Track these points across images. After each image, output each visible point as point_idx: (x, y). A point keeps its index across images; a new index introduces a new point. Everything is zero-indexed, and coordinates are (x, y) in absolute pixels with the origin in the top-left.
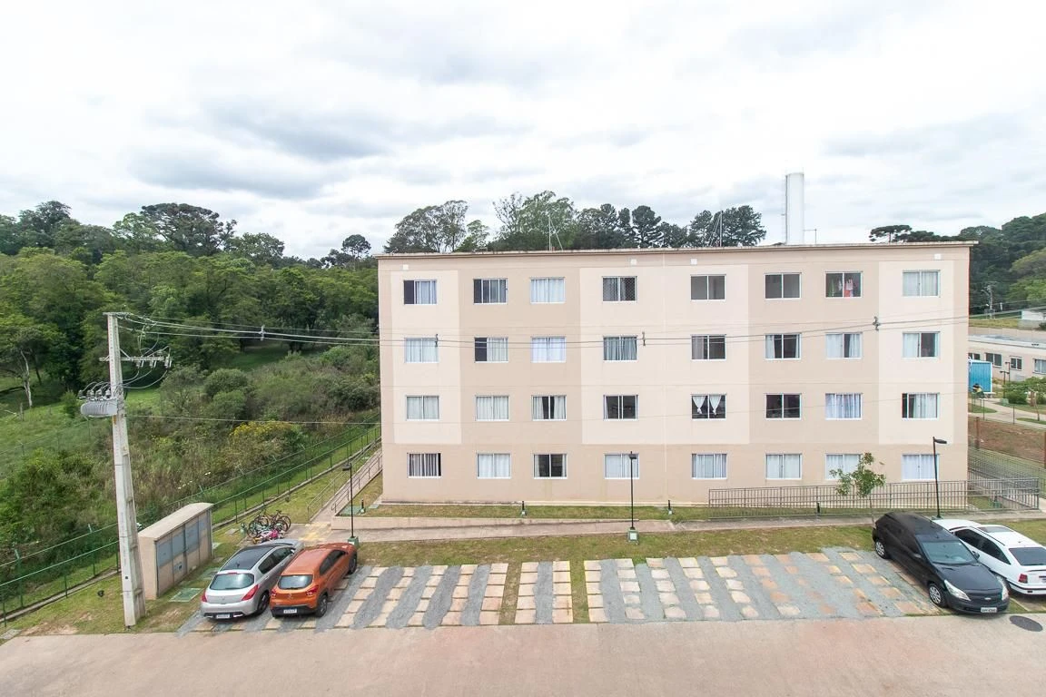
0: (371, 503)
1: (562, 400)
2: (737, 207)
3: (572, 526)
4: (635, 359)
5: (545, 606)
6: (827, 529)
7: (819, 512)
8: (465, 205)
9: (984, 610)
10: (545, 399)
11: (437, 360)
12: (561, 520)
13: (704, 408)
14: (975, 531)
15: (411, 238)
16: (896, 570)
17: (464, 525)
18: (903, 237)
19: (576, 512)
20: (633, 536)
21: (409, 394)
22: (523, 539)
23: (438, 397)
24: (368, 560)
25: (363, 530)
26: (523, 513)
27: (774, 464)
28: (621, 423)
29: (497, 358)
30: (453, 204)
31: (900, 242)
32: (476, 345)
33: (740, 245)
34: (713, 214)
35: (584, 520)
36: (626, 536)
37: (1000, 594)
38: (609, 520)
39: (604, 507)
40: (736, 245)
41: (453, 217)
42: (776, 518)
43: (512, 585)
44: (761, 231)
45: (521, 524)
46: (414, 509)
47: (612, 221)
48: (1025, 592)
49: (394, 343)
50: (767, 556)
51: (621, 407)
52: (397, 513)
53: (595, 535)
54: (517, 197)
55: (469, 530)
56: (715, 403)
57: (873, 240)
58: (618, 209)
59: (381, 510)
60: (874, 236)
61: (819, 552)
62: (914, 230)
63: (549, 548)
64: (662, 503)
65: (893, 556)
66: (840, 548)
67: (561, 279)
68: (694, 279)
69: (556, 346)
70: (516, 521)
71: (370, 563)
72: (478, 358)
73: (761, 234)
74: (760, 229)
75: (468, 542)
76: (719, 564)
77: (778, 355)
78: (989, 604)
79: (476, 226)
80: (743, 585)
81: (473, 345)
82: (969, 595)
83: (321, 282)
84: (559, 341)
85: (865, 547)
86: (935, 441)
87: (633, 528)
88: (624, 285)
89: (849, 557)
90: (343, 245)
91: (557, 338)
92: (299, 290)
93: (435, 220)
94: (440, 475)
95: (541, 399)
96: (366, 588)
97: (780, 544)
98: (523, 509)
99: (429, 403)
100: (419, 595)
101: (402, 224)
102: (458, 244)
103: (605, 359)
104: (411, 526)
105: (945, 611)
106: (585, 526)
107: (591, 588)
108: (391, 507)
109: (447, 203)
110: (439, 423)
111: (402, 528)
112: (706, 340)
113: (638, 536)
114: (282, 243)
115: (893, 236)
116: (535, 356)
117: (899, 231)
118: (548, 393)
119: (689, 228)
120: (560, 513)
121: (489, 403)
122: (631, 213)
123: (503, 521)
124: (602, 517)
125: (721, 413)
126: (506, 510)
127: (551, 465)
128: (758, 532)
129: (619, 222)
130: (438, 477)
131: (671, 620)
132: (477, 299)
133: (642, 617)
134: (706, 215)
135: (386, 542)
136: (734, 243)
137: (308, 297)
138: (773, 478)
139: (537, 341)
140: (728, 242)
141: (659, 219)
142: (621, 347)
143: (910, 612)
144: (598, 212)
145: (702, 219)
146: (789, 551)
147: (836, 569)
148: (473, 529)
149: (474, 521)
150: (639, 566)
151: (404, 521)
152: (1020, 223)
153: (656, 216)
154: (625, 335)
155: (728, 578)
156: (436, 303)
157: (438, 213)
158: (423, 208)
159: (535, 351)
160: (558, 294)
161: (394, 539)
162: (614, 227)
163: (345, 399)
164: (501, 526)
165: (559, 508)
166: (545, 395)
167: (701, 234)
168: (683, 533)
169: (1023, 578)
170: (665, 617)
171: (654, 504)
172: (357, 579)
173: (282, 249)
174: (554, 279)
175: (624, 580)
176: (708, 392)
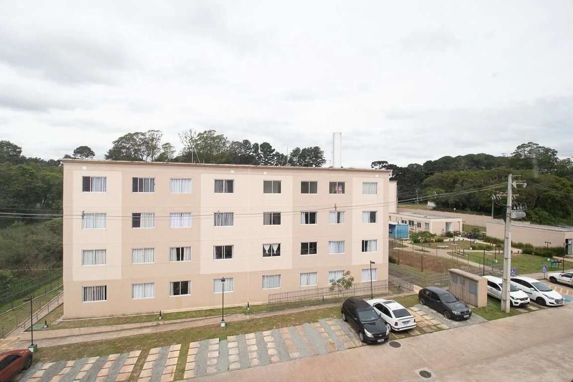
0: (54, 321)
1: (188, 249)
2: (313, 147)
3: (190, 323)
4: (233, 225)
5: (158, 373)
6: (324, 310)
7: (324, 301)
8: (161, 133)
9: (379, 341)
10: (178, 249)
11: (105, 227)
12: (183, 320)
13: (269, 250)
14: (382, 304)
15: (124, 151)
16: (349, 326)
17: (119, 329)
18: (385, 167)
19: (194, 314)
20: (223, 325)
21: (84, 249)
22: (156, 334)
23: (106, 250)
24: (43, 359)
25: (44, 339)
26: (160, 318)
27: (304, 278)
28: (224, 261)
29: (147, 225)
30: (153, 132)
31: (383, 169)
32: (133, 218)
33: (314, 166)
34: (301, 150)
35: (198, 319)
36: (220, 325)
37: (386, 332)
38: (213, 317)
39: (211, 310)
40: (312, 166)
41: (152, 140)
42: (303, 306)
43: (140, 364)
44: (324, 160)
45: (158, 325)
46: (85, 322)
47: (249, 149)
48: (397, 330)
49: (75, 217)
50: (293, 328)
51: (224, 252)
52: (72, 326)
53: (201, 327)
54: (193, 132)
55: (123, 332)
56: (275, 248)
57: (373, 167)
58: (252, 143)
59: (60, 325)
60: (373, 165)
61: (317, 322)
62: (389, 164)
63: (171, 337)
64: (245, 304)
65: (349, 320)
66: (327, 319)
67: (189, 179)
68: (265, 182)
69: (186, 218)
70: (155, 323)
71: (42, 361)
72: (134, 226)
73: (324, 161)
74: (323, 158)
75: (119, 339)
76: (266, 335)
77: (307, 222)
78: (380, 338)
79: (167, 146)
80: (275, 345)
81: (131, 219)
82: (373, 335)
83: (48, 175)
84: (188, 215)
85: (338, 317)
86: (371, 262)
87: (223, 320)
88: (227, 183)
89: (330, 323)
90: (74, 152)
91: (186, 213)
92: (30, 180)
93: (140, 141)
94: (106, 299)
95: (175, 249)
96: (35, 378)
97: (300, 319)
98: (160, 315)
99: (99, 254)
100: (73, 378)
101: (118, 141)
102: (156, 156)
103: (215, 225)
104: (82, 333)
105: (364, 344)
106: (197, 322)
107: (189, 359)
108: (69, 322)
109: (149, 131)
110: (106, 266)
111: (74, 336)
112: (271, 214)
113: (226, 325)
114: (20, 148)
115: (381, 166)
116: (172, 224)
117: (383, 164)
118: (180, 246)
119: (289, 156)
120: (184, 315)
121: (142, 253)
122: (259, 146)
123: (146, 324)
124: (210, 315)
125: (278, 253)
126: (150, 317)
127: (181, 288)
128: (290, 315)
129: (253, 150)
130: (104, 300)
131: (232, 370)
132: (135, 189)
133: (215, 371)
134: (298, 149)
135: (59, 346)
136: (311, 165)
137: (37, 185)
138: (304, 286)
139: (174, 215)
140: (308, 165)
141: (274, 150)
142: (224, 218)
143: (350, 347)
144: (241, 144)
145: (296, 152)
146: (303, 323)
147: (323, 330)
148: (125, 331)
149: (126, 326)
150: (222, 341)
151: (76, 331)
152: (429, 163)
153: (272, 148)
154: (227, 212)
155: (269, 342)
156: (106, 191)
157: (142, 137)
158: (132, 133)
159: (172, 221)
160: (188, 188)
161: (65, 343)
162: (250, 153)
163: (53, 253)
164: (144, 327)
165: (184, 313)
166: (178, 247)
167: (295, 159)
168: (253, 320)
169: (396, 324)
170: (228, 369)
171: (241, 305)
172: (30, 372)
173: (20, 152)
174: (186, 179)
175: (211, 351)
176: (271, 242)
